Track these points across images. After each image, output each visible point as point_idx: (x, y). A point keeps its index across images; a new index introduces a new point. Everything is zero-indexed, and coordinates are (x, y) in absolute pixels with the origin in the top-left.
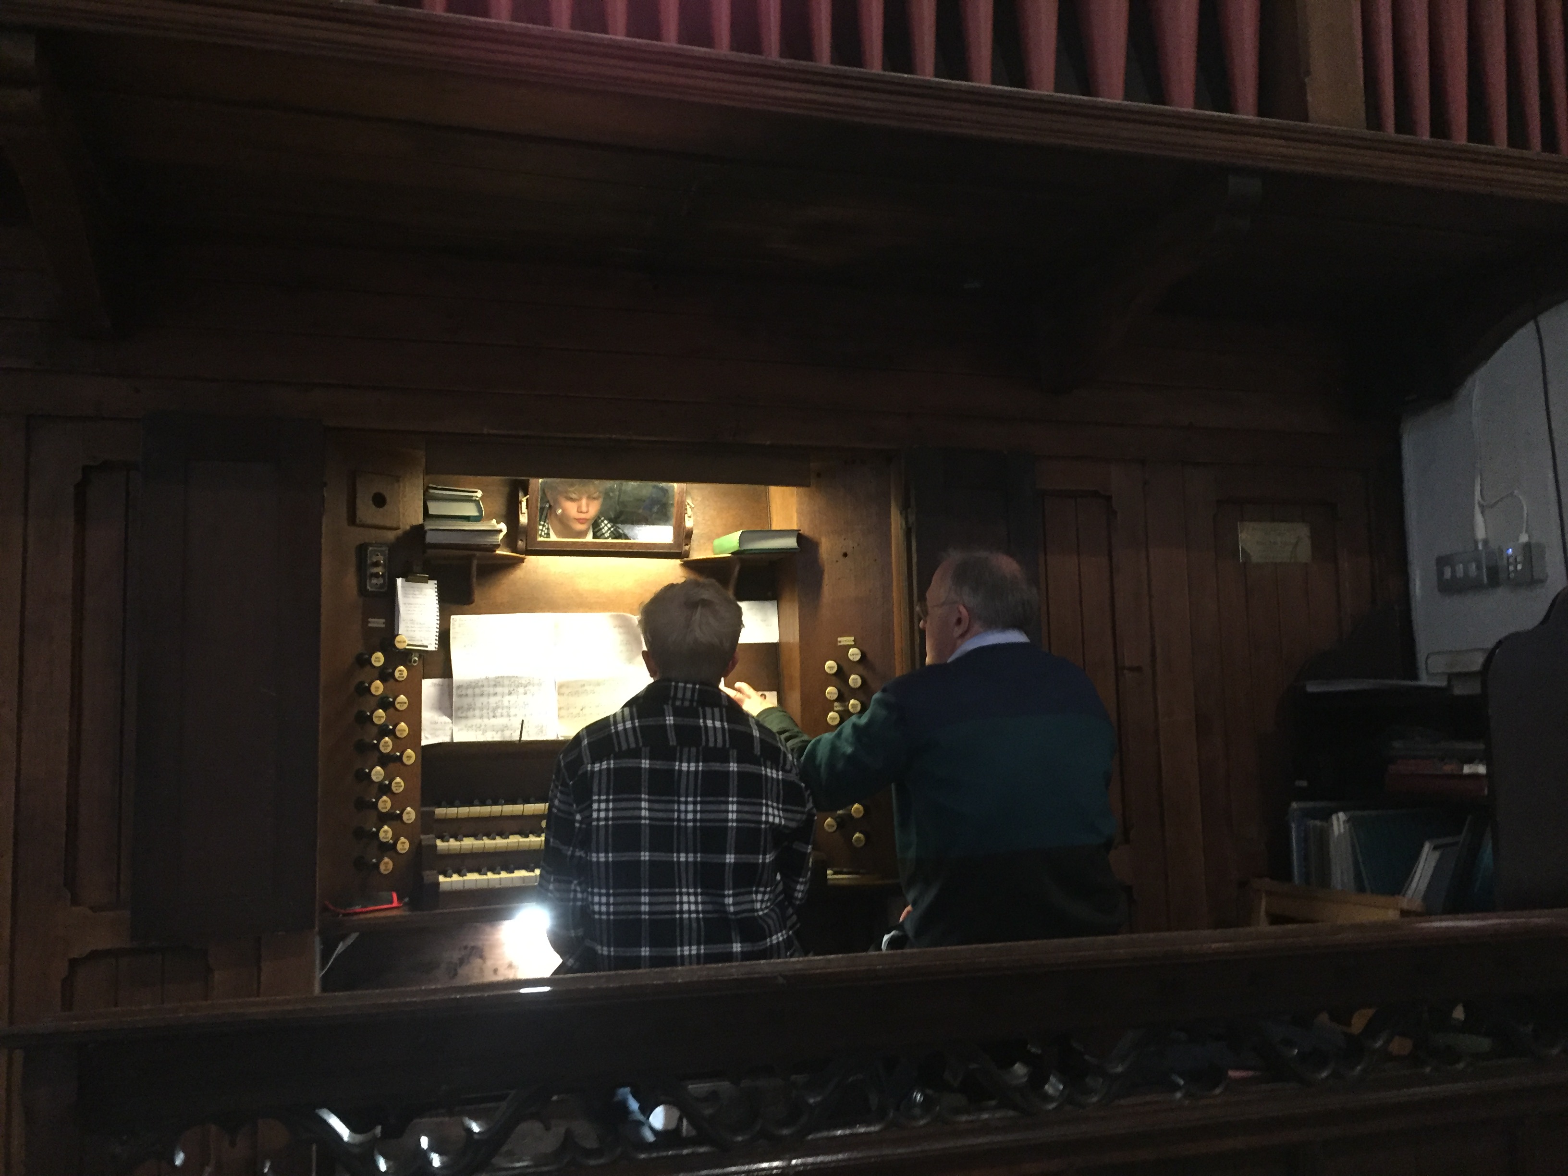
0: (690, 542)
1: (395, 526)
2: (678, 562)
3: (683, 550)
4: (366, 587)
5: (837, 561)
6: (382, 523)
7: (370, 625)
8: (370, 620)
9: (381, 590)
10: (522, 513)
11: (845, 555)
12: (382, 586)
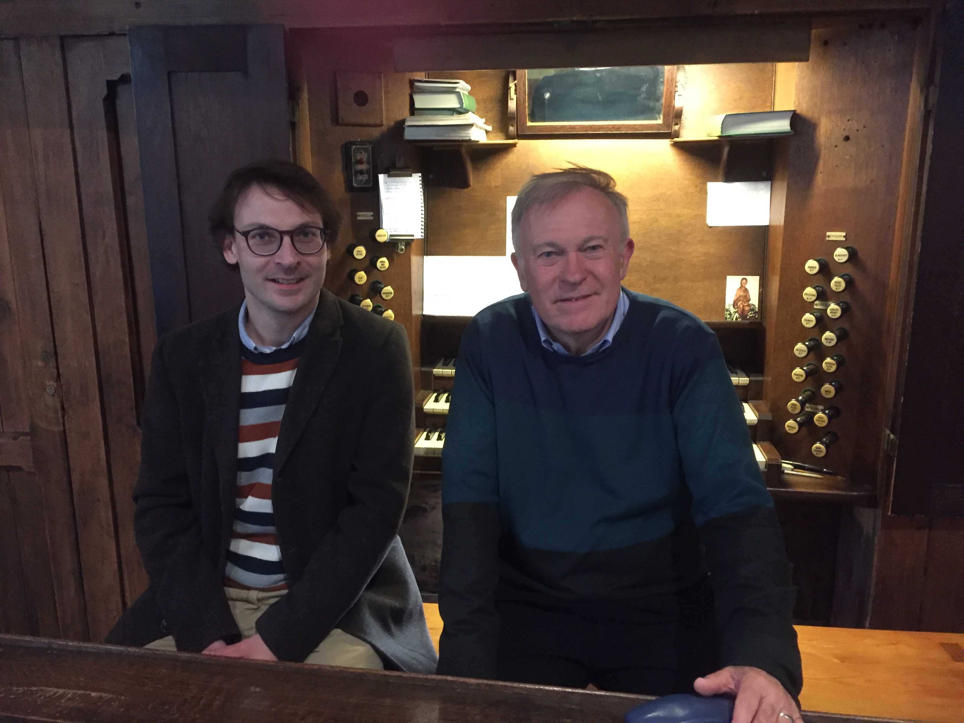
0: (680, 121)
1: (378, 122)
2: (667, 143)
3: (673, 129)
4: (352, 183)
5: (836, 146)
6: (365, 121)
7: (358, 218)
8: (358, 213)
9: (367, 186)
10: (511, 99)
11: (847, 138)
12: (367, 182)
